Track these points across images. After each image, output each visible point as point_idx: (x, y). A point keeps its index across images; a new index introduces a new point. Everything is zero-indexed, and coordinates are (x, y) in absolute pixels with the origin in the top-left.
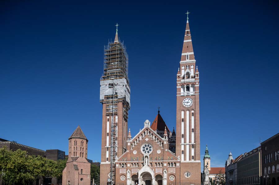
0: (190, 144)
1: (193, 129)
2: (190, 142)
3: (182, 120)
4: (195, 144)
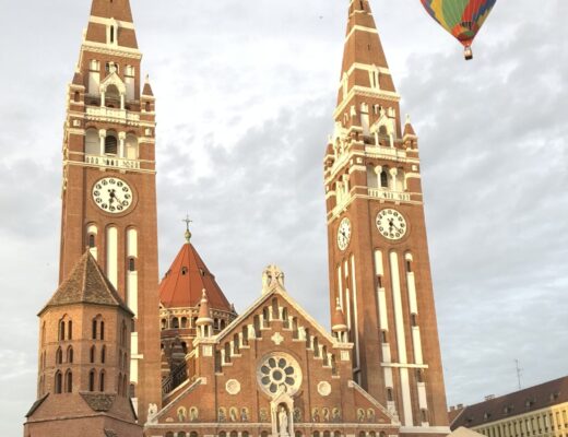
0: (412, 366)
1: (413, 316)
2: (411, 359)
3: (378, 281)
4: (426, 366)
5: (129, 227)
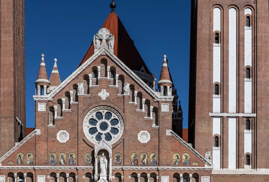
1: (248, 69)
3: (214, 36)
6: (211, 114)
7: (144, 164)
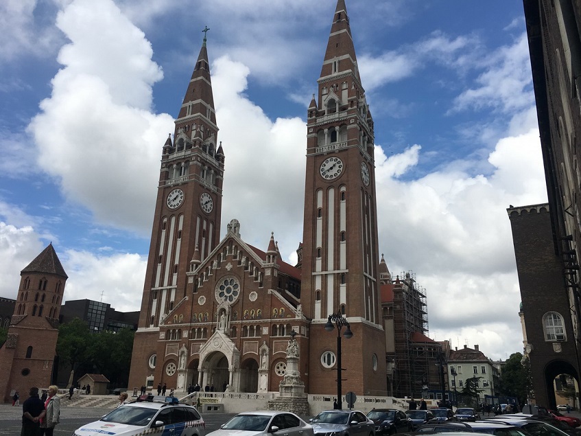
0: (337, 272)
1: (343, 233)
3: (318, 212)
4: (347, 270)
5: (180, 214)
6: (313, 274)
7: (252, 319)
